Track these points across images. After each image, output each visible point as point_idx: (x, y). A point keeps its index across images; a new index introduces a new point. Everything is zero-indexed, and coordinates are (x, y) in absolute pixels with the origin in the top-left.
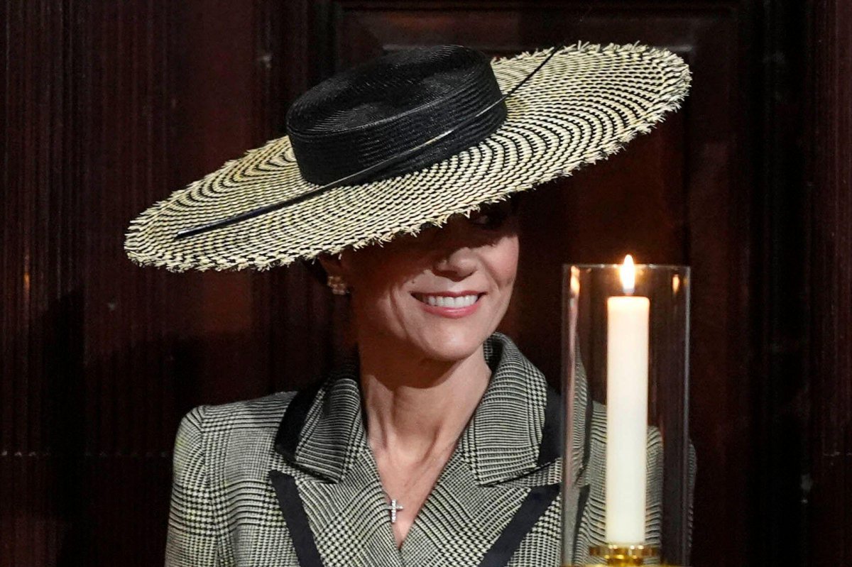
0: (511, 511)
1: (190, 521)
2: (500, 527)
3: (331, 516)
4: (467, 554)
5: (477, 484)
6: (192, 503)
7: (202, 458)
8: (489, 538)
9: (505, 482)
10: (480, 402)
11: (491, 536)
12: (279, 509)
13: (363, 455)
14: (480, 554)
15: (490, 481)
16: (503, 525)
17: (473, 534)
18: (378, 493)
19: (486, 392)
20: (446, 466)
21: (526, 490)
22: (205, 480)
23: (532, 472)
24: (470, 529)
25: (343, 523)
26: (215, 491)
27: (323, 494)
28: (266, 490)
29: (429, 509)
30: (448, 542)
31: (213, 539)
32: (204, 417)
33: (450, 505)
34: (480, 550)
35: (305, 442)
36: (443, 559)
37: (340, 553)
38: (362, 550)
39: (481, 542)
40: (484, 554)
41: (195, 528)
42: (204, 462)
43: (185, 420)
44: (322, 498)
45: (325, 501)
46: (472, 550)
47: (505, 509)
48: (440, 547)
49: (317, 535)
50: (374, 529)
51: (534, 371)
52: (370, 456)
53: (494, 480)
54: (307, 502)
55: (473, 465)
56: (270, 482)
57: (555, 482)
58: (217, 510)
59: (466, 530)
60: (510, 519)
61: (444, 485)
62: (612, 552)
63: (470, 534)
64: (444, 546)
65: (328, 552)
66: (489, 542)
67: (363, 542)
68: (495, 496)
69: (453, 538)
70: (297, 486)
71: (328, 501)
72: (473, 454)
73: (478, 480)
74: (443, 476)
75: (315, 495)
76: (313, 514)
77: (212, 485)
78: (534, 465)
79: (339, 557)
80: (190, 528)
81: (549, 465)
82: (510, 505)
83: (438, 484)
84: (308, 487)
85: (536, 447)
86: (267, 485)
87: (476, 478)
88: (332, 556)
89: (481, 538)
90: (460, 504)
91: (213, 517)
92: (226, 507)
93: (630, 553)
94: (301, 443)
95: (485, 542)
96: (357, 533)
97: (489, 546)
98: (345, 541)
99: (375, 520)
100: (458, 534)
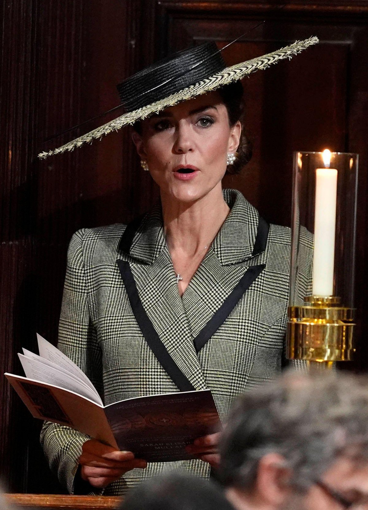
0: (239, 278)
1: (75, 285)
2: (233, 286)
3: (147, 281)
4: (216, 300)
5: (221, 264)
6: (75, 275)
7: (81, 253)
8: (227, 292)
9: (235, 264)
10: (223, 223)
11: (228, 291)
12: (121, 279)
13: (164, 250)
14: (222, 300)
15: (228, 263)
16: (234, 285)
17: (219, 290)
18: (171, 269)
19: (227, 218)
20: (205, 256)
21: (246, 268)
22: (82, 264)
23: (250, 259)
24: (217, 288)
25: (153, 285)
26: (87, 270)
27: (143, 270)
28: (115, 269)
29: (196, 277)
30: (206, 294)
31: (86, 294)
32: (84, 233)
33: (207, 275)
34: (222, 298)
35: (135, 245)
36: (203, 302)
37: (151, 300)
38: (162, 298)
39: (223, 294)
40: (224, 300)
41: (77, 288)
42: (82, 255)
43: (74, 235)
44: (143, 272)
45: (144, 274)
46: (218, 298)
47: (236, 277)
48: (202, 296)
49: (140, 291)
50: (168, 287)
51: (252, 208)
52: (167, 251)
53: (230, 263)
54: (135, 275)
55: (219, 255)
56: (117, 265)
57: (262, 264)
58: (88, 280)
59: (215, 288)
60: (238, 283)
61: (204, 266)
62: (316, 300)
63: (217, 290)
64: (204, 296)
65: (145, 299)
66: (227, 294)
67: (163, 294)
68: (230, 271)
69: (209, 292)
70: (130, 267)
71: (146, 274)
72: (219, 249)
73: (222, 263)
74: (204, 261)
75: (139, 271)
76: (138, 280)
77: (86, 267)
78: (251, 255)
79: (151, 302)
80: (74, 288)
81: (259, 255)
82: (238, 275)
83: (201, 265)
84: (136, 267)
85: (252, 246)
86: (115, 266)
87: (220, 261)
88: (147, 301)
89: (223, 292)
90: (213, 275)
91: (85, 283)
92: (93, 278)
93: (325, 301)
94: (132, 245)
95: (225, 294)
96: (160, 290)
97: (227, 296)
98: (154, 293)
99: (169, 283)
100: (211, 290)
